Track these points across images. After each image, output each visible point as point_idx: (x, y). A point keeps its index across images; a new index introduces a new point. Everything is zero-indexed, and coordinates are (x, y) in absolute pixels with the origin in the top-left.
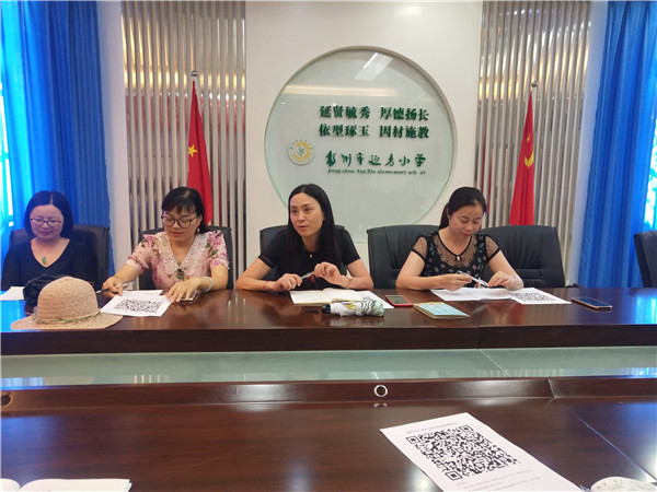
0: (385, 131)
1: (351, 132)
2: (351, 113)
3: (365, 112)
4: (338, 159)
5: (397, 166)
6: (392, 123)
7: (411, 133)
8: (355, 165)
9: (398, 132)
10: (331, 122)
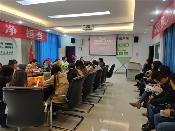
0: (6, 47)
3: (2, 43)
5: (8, 54)
6: (7, 45)
7: (10, 48)
9: (8, 47)
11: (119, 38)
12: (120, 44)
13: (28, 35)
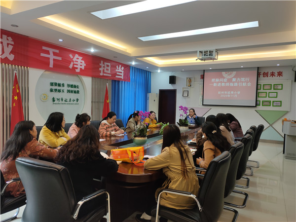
0: (69, 91)
1: (59, 91)
2: (59, 85)
3: (63, 85)
4: (56, 100)
5: (72, 102)
6: (70, 89)
7: (75, 92)
8: (61, 102)
9: (72, 92)
10: (54, 87)
11: (262, 73)
12: (264, 85)
13: (102, 72)
